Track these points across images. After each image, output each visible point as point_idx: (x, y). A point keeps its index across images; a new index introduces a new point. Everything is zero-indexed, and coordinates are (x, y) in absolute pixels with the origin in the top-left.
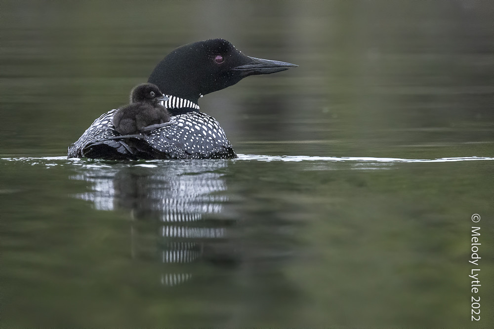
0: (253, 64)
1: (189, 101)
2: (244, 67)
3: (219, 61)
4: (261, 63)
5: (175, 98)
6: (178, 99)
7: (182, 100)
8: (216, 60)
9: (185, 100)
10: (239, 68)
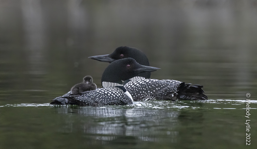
0: (143, 68)
1: (117, 84)
2: (139, 69)
3: (129, 67)
4: (146, 68)
5: (111, 83)
6: (112, 83)
7: (114, 83)
8: (127, 67)
9: (116, 83)
10: (137, 70)
